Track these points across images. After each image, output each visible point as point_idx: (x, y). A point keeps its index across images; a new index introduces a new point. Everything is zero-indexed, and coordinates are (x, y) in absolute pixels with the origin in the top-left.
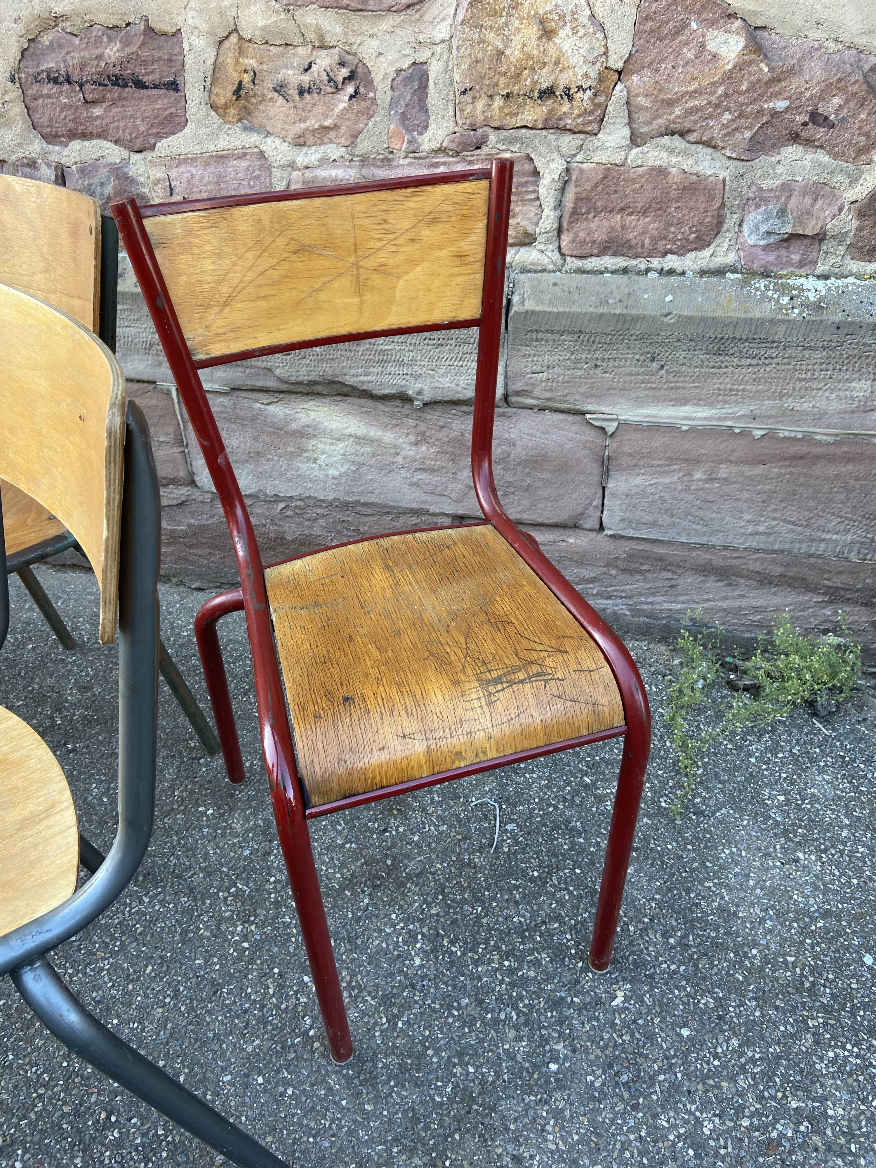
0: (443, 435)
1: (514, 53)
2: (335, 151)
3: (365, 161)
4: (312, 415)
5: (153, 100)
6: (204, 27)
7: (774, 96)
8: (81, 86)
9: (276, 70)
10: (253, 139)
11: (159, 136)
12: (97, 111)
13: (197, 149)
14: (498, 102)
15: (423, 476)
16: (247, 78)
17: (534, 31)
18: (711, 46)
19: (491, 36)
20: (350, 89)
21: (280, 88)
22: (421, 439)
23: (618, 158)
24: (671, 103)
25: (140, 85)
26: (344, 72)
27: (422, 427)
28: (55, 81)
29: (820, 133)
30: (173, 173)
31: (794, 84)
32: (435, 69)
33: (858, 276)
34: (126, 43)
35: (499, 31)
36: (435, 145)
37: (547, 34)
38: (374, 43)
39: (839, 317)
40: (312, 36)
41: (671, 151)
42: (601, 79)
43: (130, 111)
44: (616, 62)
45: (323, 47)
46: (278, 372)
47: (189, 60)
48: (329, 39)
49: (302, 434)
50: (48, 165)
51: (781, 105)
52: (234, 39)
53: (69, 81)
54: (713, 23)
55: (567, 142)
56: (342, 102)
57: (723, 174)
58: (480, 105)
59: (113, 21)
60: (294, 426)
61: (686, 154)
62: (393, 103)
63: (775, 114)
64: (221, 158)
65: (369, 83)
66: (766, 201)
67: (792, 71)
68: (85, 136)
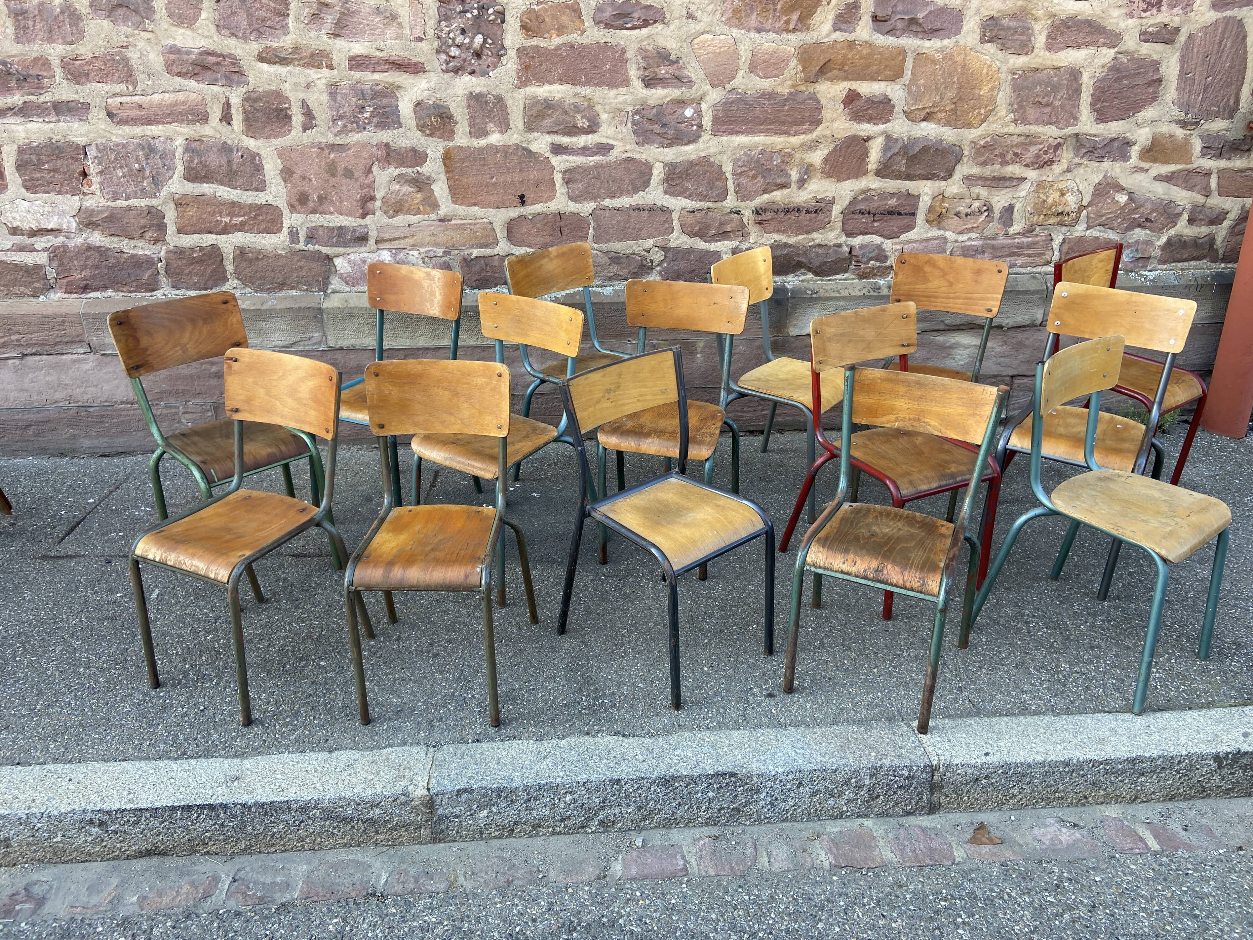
0: (1014, 341)
1: (1050, 201)
2: (974, 235)
3: (986, 238)
4: (957, 339)
5: (904, 219)
6: (930, 192)
7: (1136, 213)
8: (874, 215)
9: (956, 207)
10: (941, 232)
11: (903, 233)
12: (876, 224)
13: (919, 237)
14: (1042, 217)
15: (1002, 359)
16: (944, 211)
17: (1059, 193)
18: (1116, 199)
19: (1042, 195)
20: (986, 214)
21: (957, 214)
22: (1005, 343)
23: (1083, 234)
24: (1102, 216)
25: (900, 214)
26: (985, 208)
27: (1005, 338)
28: (863, 213)
29: (1148, 224)
30: (906, 247)
31: (1141, 210)
32: (1018, 206)
33: (1161, 270)
34: (898, 199)
35: (1045, 194)
36: (1016, 232)
37: (1063, 195)
38: (998, 198)
39: (1162, 284)
40: (975, 196)
41: (1100, 231)
42: (1079, 208)
43: (892, 224)
44: (1085, 203)
45: (977, 199)
46: (946, 322)
47: (921, 204)
48: (981, 197)
49: (951, 347)
50: (847, 246)
51: (1137, 216)
52: (941, 197)
53: (869, 213)
54: (1117, 192)
55: (1064, 229)
56: (982, 218)
57: (1117, 238)
58: (1035, 218)
59: (894, 191)
60: (948, 344)
61: (1105, 232)
62: (1000, 218)
63: (1134, 218)
64: (927, 240)
65: (992, 211)
66: (1131, 247)
67: (1141, 206)
68: (866, 234)
